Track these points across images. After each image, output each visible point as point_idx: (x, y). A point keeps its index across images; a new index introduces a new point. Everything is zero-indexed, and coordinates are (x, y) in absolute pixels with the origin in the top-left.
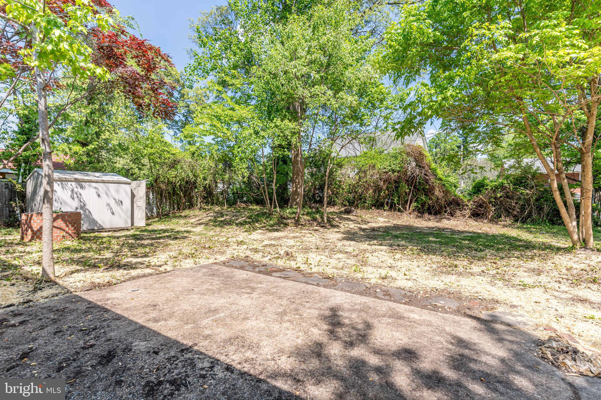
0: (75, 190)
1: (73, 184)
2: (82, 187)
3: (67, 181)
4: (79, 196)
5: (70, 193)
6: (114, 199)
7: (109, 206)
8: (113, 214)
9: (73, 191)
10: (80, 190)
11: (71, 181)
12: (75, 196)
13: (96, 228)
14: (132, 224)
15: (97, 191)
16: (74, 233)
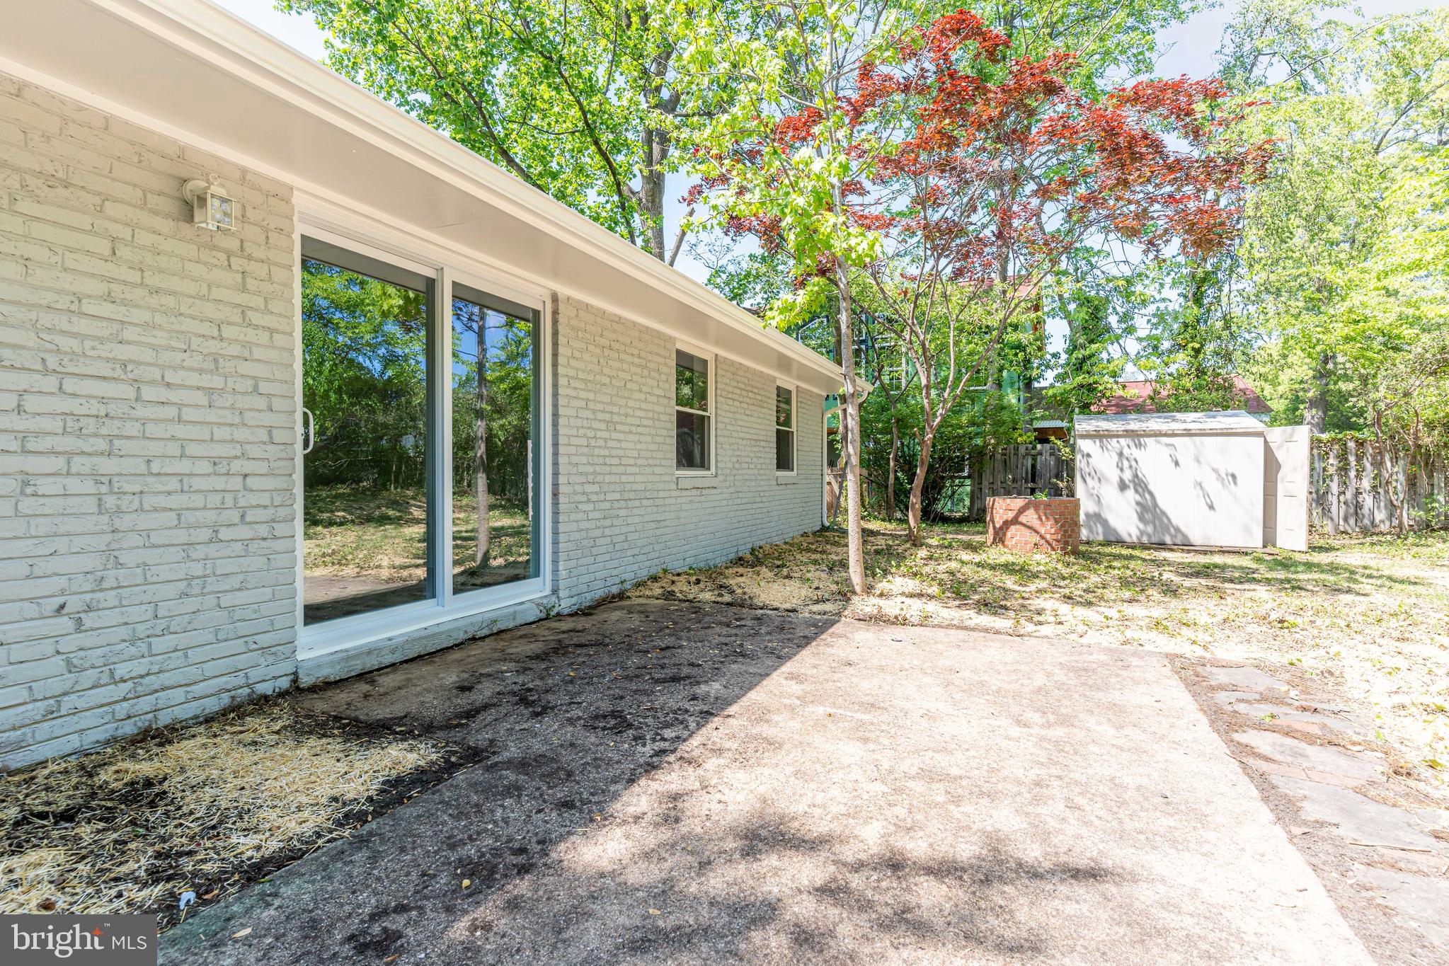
0: (1126, 452)
1: (1122, 441)
2: (1139, 446)
3: (1109, 435)
4: (1134, 463)
5: (1116, 458)
6: (1215, 471)
7: (1202, 488)
8: (1211, 507)
9: (1121, 454)
10: (1136, 453)
11: (1118, 436)
12: (1126, 464)
13: (1168, 540)
14: (1269, 540)
15: (1173, 452)
16: (1058, 541)
